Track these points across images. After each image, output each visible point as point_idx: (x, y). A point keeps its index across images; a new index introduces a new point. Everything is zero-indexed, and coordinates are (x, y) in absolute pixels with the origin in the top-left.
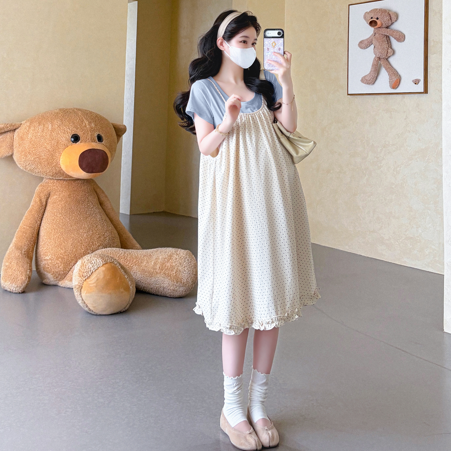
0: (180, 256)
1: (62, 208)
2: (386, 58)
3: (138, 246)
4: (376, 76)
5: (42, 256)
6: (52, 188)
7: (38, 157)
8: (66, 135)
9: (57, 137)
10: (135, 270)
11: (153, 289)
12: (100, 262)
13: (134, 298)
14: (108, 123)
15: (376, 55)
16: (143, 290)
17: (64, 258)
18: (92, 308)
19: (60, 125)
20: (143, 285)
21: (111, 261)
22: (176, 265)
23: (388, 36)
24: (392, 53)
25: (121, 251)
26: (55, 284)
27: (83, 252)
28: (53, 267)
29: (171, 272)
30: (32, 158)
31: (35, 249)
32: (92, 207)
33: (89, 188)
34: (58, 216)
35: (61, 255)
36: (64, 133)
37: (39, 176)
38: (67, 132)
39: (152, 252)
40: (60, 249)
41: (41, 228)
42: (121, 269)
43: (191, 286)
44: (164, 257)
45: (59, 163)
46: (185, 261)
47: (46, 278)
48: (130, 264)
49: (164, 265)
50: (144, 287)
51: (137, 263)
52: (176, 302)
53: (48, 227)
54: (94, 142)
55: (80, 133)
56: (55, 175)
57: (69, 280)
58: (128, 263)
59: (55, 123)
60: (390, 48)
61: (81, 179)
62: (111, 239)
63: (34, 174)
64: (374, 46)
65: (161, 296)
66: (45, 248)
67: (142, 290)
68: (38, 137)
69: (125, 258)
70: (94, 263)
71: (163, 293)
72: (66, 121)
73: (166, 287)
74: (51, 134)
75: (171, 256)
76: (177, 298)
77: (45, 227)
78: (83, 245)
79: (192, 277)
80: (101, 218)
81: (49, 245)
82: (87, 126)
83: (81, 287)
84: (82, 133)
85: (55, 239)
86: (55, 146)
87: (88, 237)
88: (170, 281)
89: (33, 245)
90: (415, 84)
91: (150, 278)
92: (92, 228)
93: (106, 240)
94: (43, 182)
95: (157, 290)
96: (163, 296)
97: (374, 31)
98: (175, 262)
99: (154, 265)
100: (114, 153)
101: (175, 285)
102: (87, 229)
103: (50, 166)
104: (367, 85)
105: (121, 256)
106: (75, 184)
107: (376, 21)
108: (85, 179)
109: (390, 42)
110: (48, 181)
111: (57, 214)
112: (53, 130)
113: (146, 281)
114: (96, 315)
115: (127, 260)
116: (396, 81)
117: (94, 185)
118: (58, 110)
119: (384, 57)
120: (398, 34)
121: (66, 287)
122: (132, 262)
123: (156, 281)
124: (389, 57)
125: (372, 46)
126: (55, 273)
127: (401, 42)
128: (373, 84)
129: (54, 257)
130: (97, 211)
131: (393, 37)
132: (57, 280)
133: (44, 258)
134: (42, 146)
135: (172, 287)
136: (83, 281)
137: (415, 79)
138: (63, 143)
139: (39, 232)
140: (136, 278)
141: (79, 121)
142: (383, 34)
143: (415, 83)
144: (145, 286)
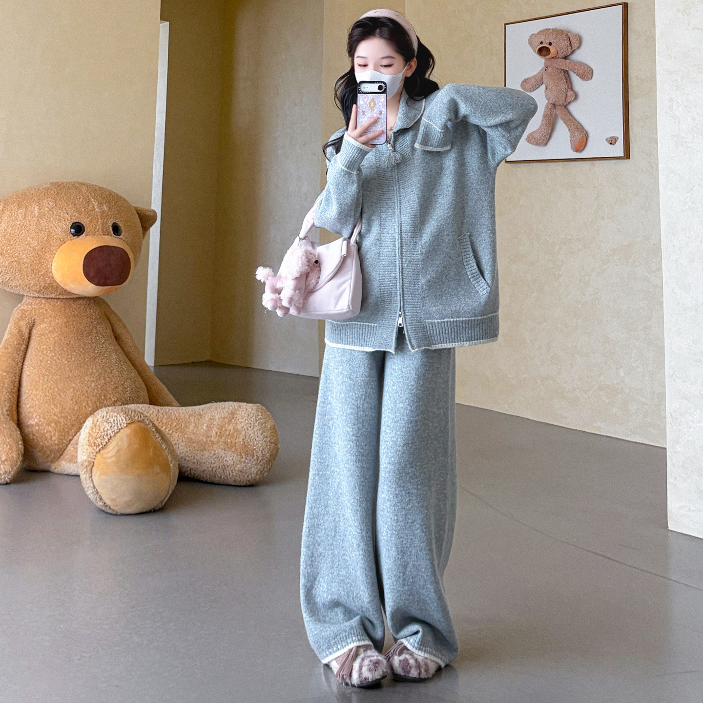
0: (247, 413)
1: (55, 343)
2: (565, 105)
4: (549, 132)
5: (24, 420)
6: (37, 312)
7: (16, 261)
8: (63, 223)
9: (47, 227)
15: (548, 100)
16: (188, 474)
17: (60, 423)
18: (108, 503)
23: (567, 71)
24: (574, 97)
25: (152, 409)
26: (46, 469)
28: (42, 438)
29: (236, 440)
30: (7, 262)
32: (102, 341)
33: (99, 313)
34: (49, 356)
35: (54, 418)
36: (60, 221)
38: (64, 218)
39: (203, 410)
41: (22, 374)
44: (223, 416)
45: (50, 270)
51: (179, 428)
53: (33, 373)
54: (108, 234)
55: (85, 220)
56: (43, 290)
57: (68, 460)
59: (44, 204)
60: (570, 90)
61: (85, 298)
62: (134, 390)
63: (8, 290)
64: (546, 86)
66: (28, 406)
67: (186, 475)
68: (17, 227)
72: (61, 201)
74: (38, 222)
77: (27, 372)
80: (118, 359)
81: (35, 399)
82: (97, 210)
83: (92, 464)
84: (88, 220)
86: (44, 241)
88: (235, 455)
90: (611, 144)
92: (104, 375)
93: (127, 393)
94: (23, 302)
97: (545, 64)
98: (241, 422)
99: (207, 429)
100: (138, 254)
102: (96, 375)
103: (35, 275)
104: (536, 147)
105: (152, 416)
107: (548, 48)
108: (92, 297)
109: (570, 80)
110: (31, 301)
111: (47, 352)
112: (41, 215)
116: (581, 140)
118: (48, 184)
119: (561, 103)
120: (582, 67)
121: (63, 472)
123: (212, 457)
124: (569, 103)
125: (543, 87)
126: (45, 448)
127: (587, 80)
128: (546, 144)
129: (43, 421)
130: (111, 348)
131: (575, 73)
132: (48, 461)
133: (27, 422)
134: (23, 241)
135: (238, 466)
137: (611, 136)
138: (58, 236)
141: (83, 201)
142: (559, 67)
143: (610, 142)
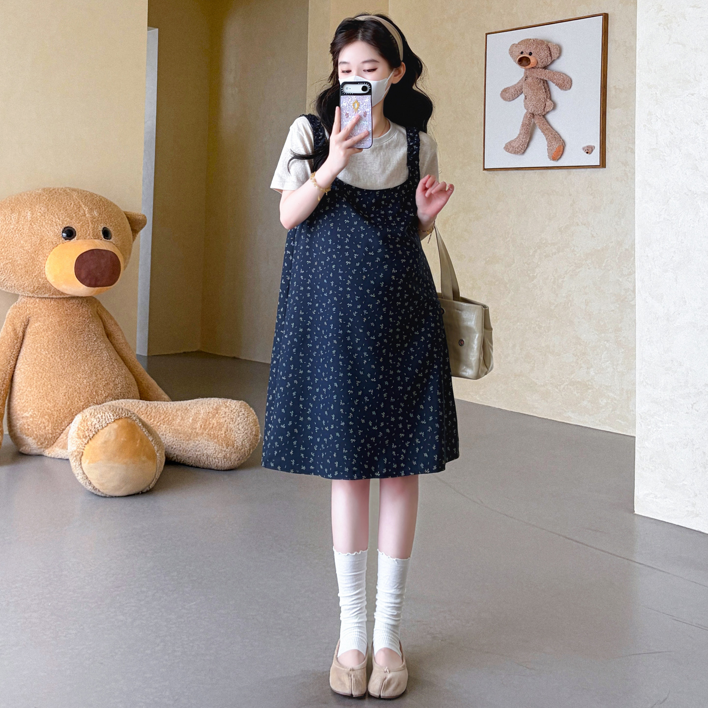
0: (230, 409)
1: (49, 341)
2: (543, 114)
3: (166, 397)
4: (528, 141)
5: (19, 412)
6: (32, 310)
7: (10, 263)
8: (55, 228)
9: (39, 231)
10: (164, 431)
11: (191, 458)
12: (110, 416)
13: (163, 471)
14: (119, 211)
15: (527, 109)
16: (175, 460)
17: (53, 415)
18: (98, 486)
19: (45, 213)
20: (176, 452)
21: (126, 415)
22: (226, 421)
23: (546, 81)
24: (553, 106)
26: (40, 454)
27: (83, 405)
28: (36, 428)
29: (218, 432)
30: (2, 264)
31: (7, 402)
32: (95, 339)
33: (91, 311)
35: (48, 411)
36: (51, 225)
37: (12, 292)
38: (56, 223)
39: (190, 405)
40: (46, 401)
41: (16, 371)
42: (142, 427)
43: (248, 451)
44: (208, 411)
45: (43, 272)
46: (239, 416)
47: (24, 445)
48: (156, 423)
49: (208, 422)
50: (177, 456)
51: (167, 421)
52: (225, 476)
53: (27, 370)
54: (98, 238)
55: (76, 225)
56: (37, 290)
57: (61, 447)
58: (153, 420)
59: (37, 210)
60: (548, 100)
61: (77, 297)
62: (125, 386)
64: (525, 96)
65: (203, 468)
66: (23, 401)
67: (173, 460)
68: (10, 231)
69: (148, 414)
70: (100, 418)
71: (206, 463)
72: (53, 207)
73: (210, 455)
74: (31, 226)
75: (217, 409)
76: (226, 470)
77: (22, 370)
78: (81, 396)
79: (250, 439)
80: (110, 356)
81: (29, 396)
82: (87, 215)
83: (81, 454)
84: (80, 224)
85: (39, 387)
86: (37, 245)
87: (90, 384)
88: (217, 445)
89: (5, 395)
91: (187, 442)
92: (95, 372)
93: (118, 389)
94: (18, 302)
95: (197, 460)
96: (206, 469)
97: (525, 73)
98: (224, 417)
99: (192, 422)
100: (128, 256)
101: (225, 451)
102: (88, 373)
103: (29, 276)
105: (141, 410)
106: (68, 305)
107: (528, 58)
108: (84, 297)
109: (549, 90)
110: (26, 301)
112: (34, 220)
113: (180, 447)
114: (105, 497)
115: (151, 416)
116: (558, 148)
117: (97, 307)
118: (40, 190)
119: (539, 112)
120: (561, 77)
121: (56, 457)
122: (159, 419)
123: (196, 446)
126: (39, 436)
127: (566, 90)
129: (37, 413)
130: (103, 346)
131: (554, 83)
132: (41, 447)
133: (22, 414)
134: (16, 244)
135: (220, 454)
136: (83, 445)
138: (50, 240)
139: (14, 378)
140: (166, 443)
141: (74, 207)
142: (539, 77)
144: (179, 454)
